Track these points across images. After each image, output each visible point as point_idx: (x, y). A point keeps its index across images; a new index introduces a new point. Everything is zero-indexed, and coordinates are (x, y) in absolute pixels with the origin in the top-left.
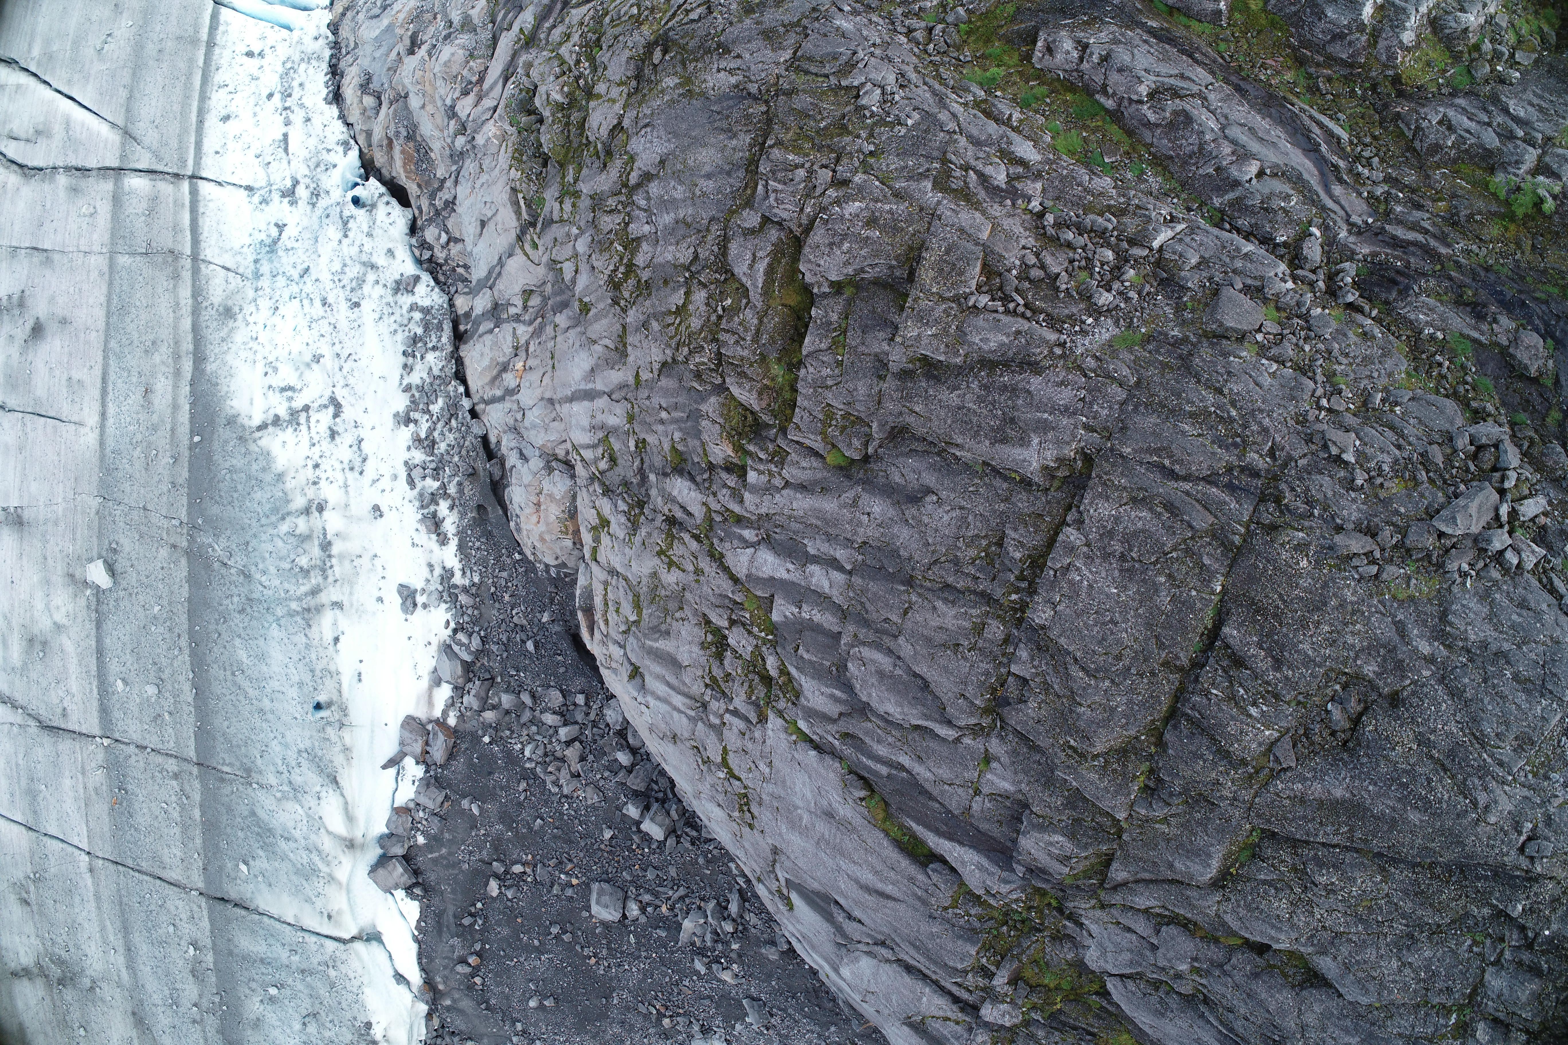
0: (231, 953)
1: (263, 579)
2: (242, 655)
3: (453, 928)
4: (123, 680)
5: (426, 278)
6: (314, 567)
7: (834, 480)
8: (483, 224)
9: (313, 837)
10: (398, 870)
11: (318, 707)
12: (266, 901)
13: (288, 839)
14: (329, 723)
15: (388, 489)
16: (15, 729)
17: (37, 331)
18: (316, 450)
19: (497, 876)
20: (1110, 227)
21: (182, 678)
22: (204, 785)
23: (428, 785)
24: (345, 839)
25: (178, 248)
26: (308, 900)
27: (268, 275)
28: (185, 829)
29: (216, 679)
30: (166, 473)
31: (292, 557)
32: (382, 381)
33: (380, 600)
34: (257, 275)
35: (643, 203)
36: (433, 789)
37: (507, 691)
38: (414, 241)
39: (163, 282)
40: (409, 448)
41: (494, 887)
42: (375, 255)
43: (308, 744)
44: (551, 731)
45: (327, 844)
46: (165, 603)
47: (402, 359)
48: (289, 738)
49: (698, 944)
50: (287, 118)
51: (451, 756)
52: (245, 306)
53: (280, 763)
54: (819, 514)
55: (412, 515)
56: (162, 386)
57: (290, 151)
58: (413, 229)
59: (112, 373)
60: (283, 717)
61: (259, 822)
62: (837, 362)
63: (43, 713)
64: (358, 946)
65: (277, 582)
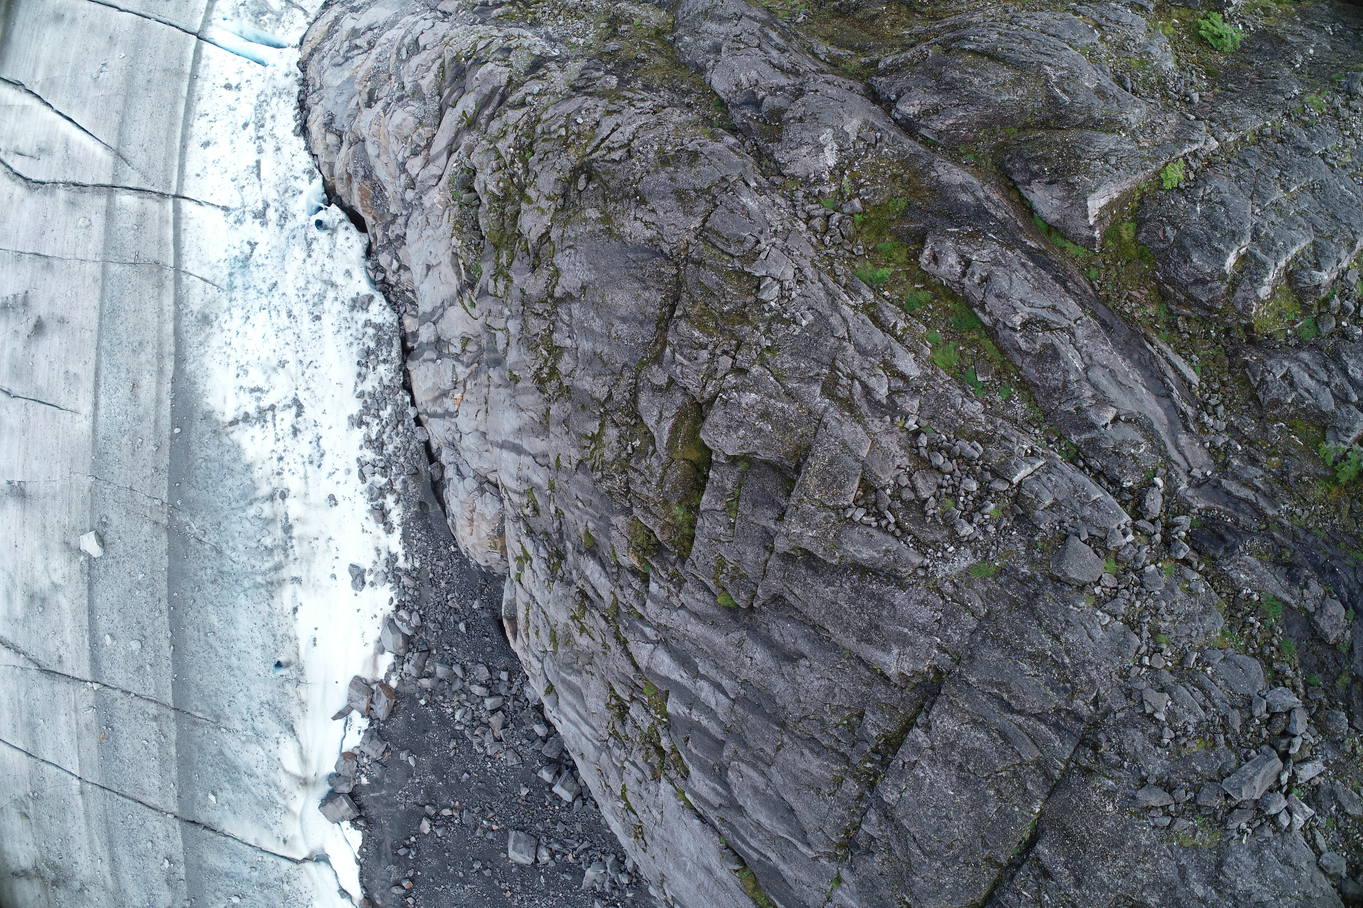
0: (200, 867)
1: (233, 555)
2: (214, 619)
3: (390, 856)
4: (111, 635)
5: (379, 298)
6: (276, 547)
7: (723, 619)
8: (429, 267)
9: (272, 775)
10: (344, 805)
11: (279, 665)
12: (230, 825)
13: (250, 776)
14: (288, 680)
15: (342, 482)
16: (18, 671)
17: (39, 328)
18: (281, 444)
19: (429, 817)
20: (977, 456)
21: (162, 636)
22: (180, 727)
23: (372, 738)
24: (299, 778)
25: (162, 260)
26: (267, 827)
27: (240, 288)
28: (163, 763)
29: (191, 638)
30: (150, 458)
31: (258, 537)
32: (339, 386)
33: (334, 576)
34: (232, 287)
35: (566, 318)
36: (375, 741)
37: (441, 662)
38: (369, 264)
39: (149, 290)
40: (361, 447)
41: (426, 826)
42: (335, 275)
43: (269, 697)
44: (478, 700)
45: (284, 782)
46: (148, 572)
47: (357, 369)
48: (253, 691)
49: (598, 889)
50: (259, 146)
51: (392, 713)
52: (221, 315)
53: (245, 712)
54: (709, 642)
55: (363, 506)
56: (148, 382)
57: (263, 175)
58: (369, 253)
59: (103, 369)
60: (249, 673)
61: (226, 760)
62: (730, 523)
63: (42, 659)
64: (309, 866)
65: (244, 558)
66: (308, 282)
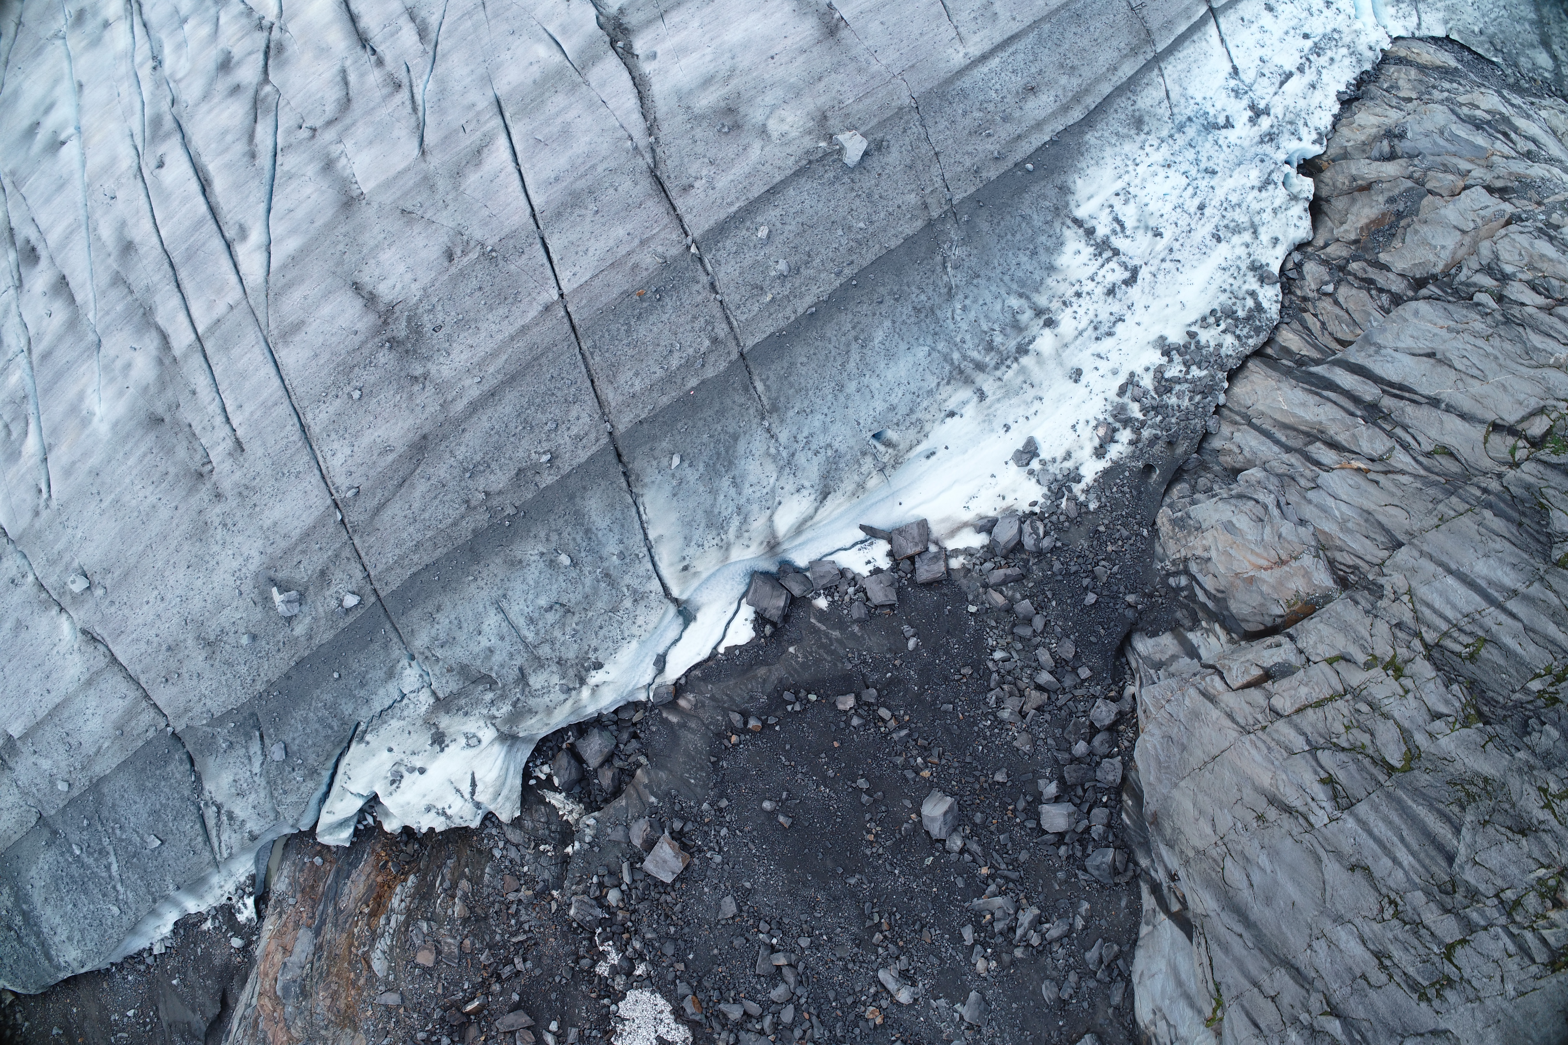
0: (572, 497)
1: (958, 312)
2: (879, 336)
3: (770, 687)
4: (770, 231)
5: (1278, 288)
6: (999, 351)
9: (755, 507)
10: (777, 601)
11: (882, 436)
12: (654, 499)
13: (735, 484)
14: (874, 456)
15: (1101, 372)
16: (628, 144)
18: (1090, 286)
19: (858, 698)
21: (815, 290)
22: (727, 374)
23: (882, 580)
24: (775, 537)
25: (1156, 36)
26: (688, 539)
27: (1187, 138)
28: (669, 379)
29: (839, 324)
30: (982, 155)
31: (996, 327)
32: (1180, 306)
33: (1007, 428)
34: (1181, 129)
36: (886, 586)
37: (1027, 598)
38: (1294, 255)
39: (1122, 41)
40: (1147, 369)
41: (847, 702)
42: (1264, 228)
43: (843, 448)
44: (1034, 664)
45: (758, 524)
46: (870, 230)
47: (1207, 312)
48: (834, 429)
49: (984, 921)
50: (1303, 65)
51: (929, 585)
52: (1153, 135)
53: (805, 434)
55: (1097, 408)
56: (1046, 101)
57: (1285, 87)
58: (1300, 247)
59: (1023, 42)
60: (851, 411)
61: (731, 448)
63: (666, 162)
64: (672, 609)
65: (964, 326)
66: (1239, 205)
